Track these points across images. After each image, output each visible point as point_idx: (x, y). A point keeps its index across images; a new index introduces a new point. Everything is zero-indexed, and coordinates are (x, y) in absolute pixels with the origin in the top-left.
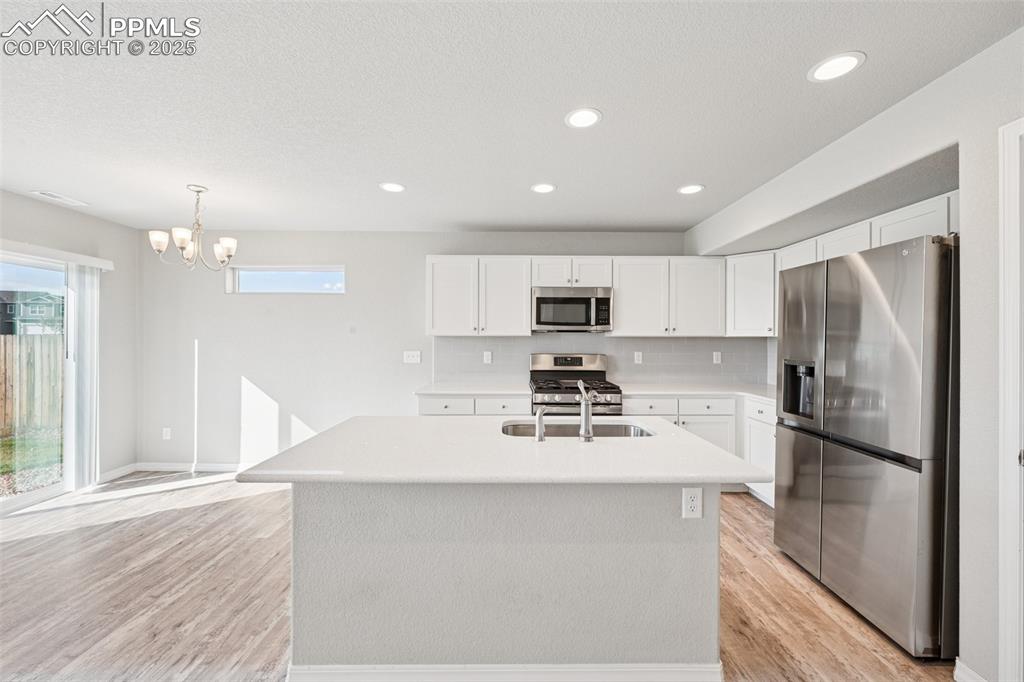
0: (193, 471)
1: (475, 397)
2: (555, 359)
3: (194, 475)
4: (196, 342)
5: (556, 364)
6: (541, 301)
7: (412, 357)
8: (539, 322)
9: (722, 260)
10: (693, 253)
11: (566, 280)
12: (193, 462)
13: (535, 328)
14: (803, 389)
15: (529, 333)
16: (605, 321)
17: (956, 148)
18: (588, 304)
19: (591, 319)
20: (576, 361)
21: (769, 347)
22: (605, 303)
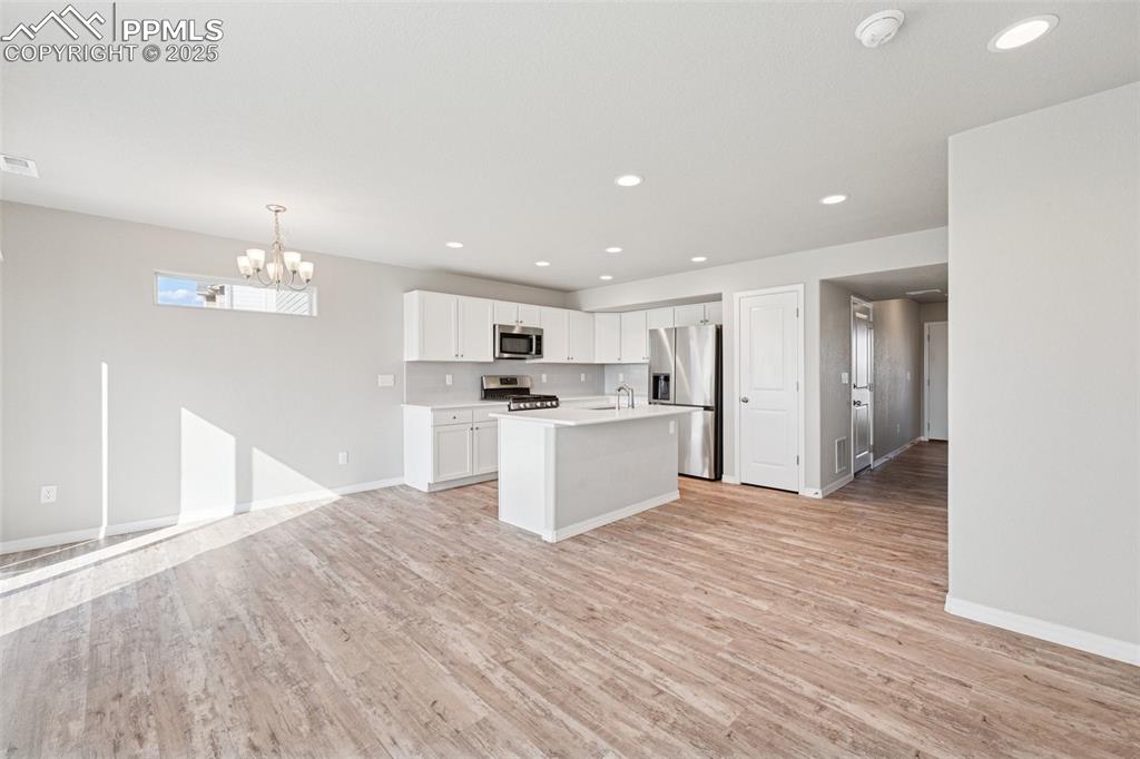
0: (102, 536)
1: (472, 409)
2: (501, 380)
3: (102, 542)
4: (105, 367)
5: (502, 383)
6: (503, 336)
7: (386, 380)
8: (502, 351)
9: (591, 315)
10: (576, 307)
11: (515, 321)
12: (101, 525)
13: (497, 355)
14: (660, 387)
15: (492, 359)
16: (539, 352)
17: (721, 294)
18: (531, 340)
19: (531, 350)
20: (513, 380)
21: (606, 369)
22: (539, 339)
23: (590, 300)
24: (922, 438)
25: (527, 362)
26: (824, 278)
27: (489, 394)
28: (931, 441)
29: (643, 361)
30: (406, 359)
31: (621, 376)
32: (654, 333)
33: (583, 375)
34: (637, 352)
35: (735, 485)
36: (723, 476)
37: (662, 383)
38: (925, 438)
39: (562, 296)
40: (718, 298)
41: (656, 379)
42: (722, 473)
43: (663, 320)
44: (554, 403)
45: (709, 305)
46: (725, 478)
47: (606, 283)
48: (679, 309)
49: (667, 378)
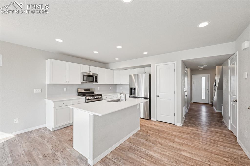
1: (71, 100)
2: (84, 89)
5: (84, 91)
6: (84, 76)
7: (38, 91)
8: (84, 81)
9: (113, 70)
10: (108, 68)
11: (88, 71)
13: (82, 82)
14: (132, 92)
15: (80, 83)
16: (97, 81)
17: (151, 65)
18: (94, 77)
19: (94, 80)
20: (88, 89)
21: (117, 86)
22: (97, 77)
23: (113, 66)
24: (191, 102)
25: (93, 84)
26: (182, 60)
27: (80, 94)
28: (193, 102)
29: (128, 84)
30: (46, 83)
31: (121, 87)
32: (130, 76)
33: (110, 88)
34: (126, 81)
35: (155, 121)
36: (151, 118)
37: (133, 91)
38: (192, 102)
39: (104, 65)
40: (150, 66)
41: (131, 89)
42: (151, 117)
43: (133, 72)
44: (101, 97)
45: (146, 68)
46: (152, 119)
47: (117, 61)
48: (137, 69)
49: (135, 89)
